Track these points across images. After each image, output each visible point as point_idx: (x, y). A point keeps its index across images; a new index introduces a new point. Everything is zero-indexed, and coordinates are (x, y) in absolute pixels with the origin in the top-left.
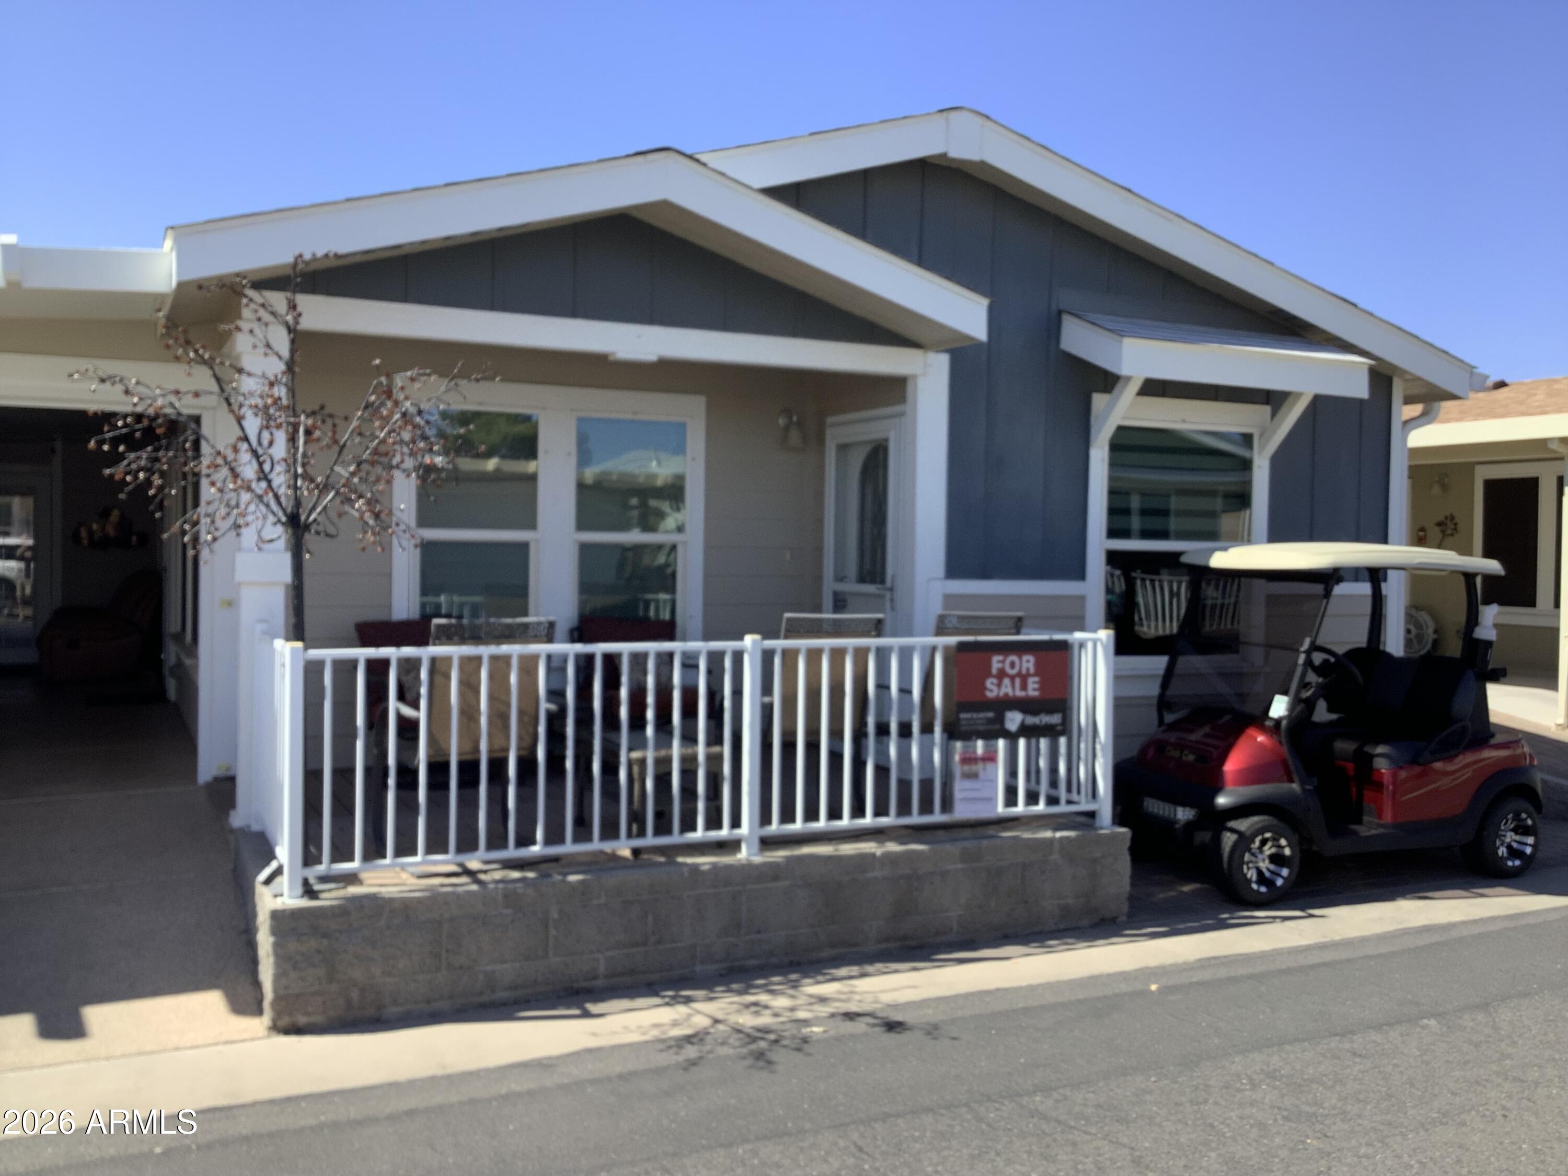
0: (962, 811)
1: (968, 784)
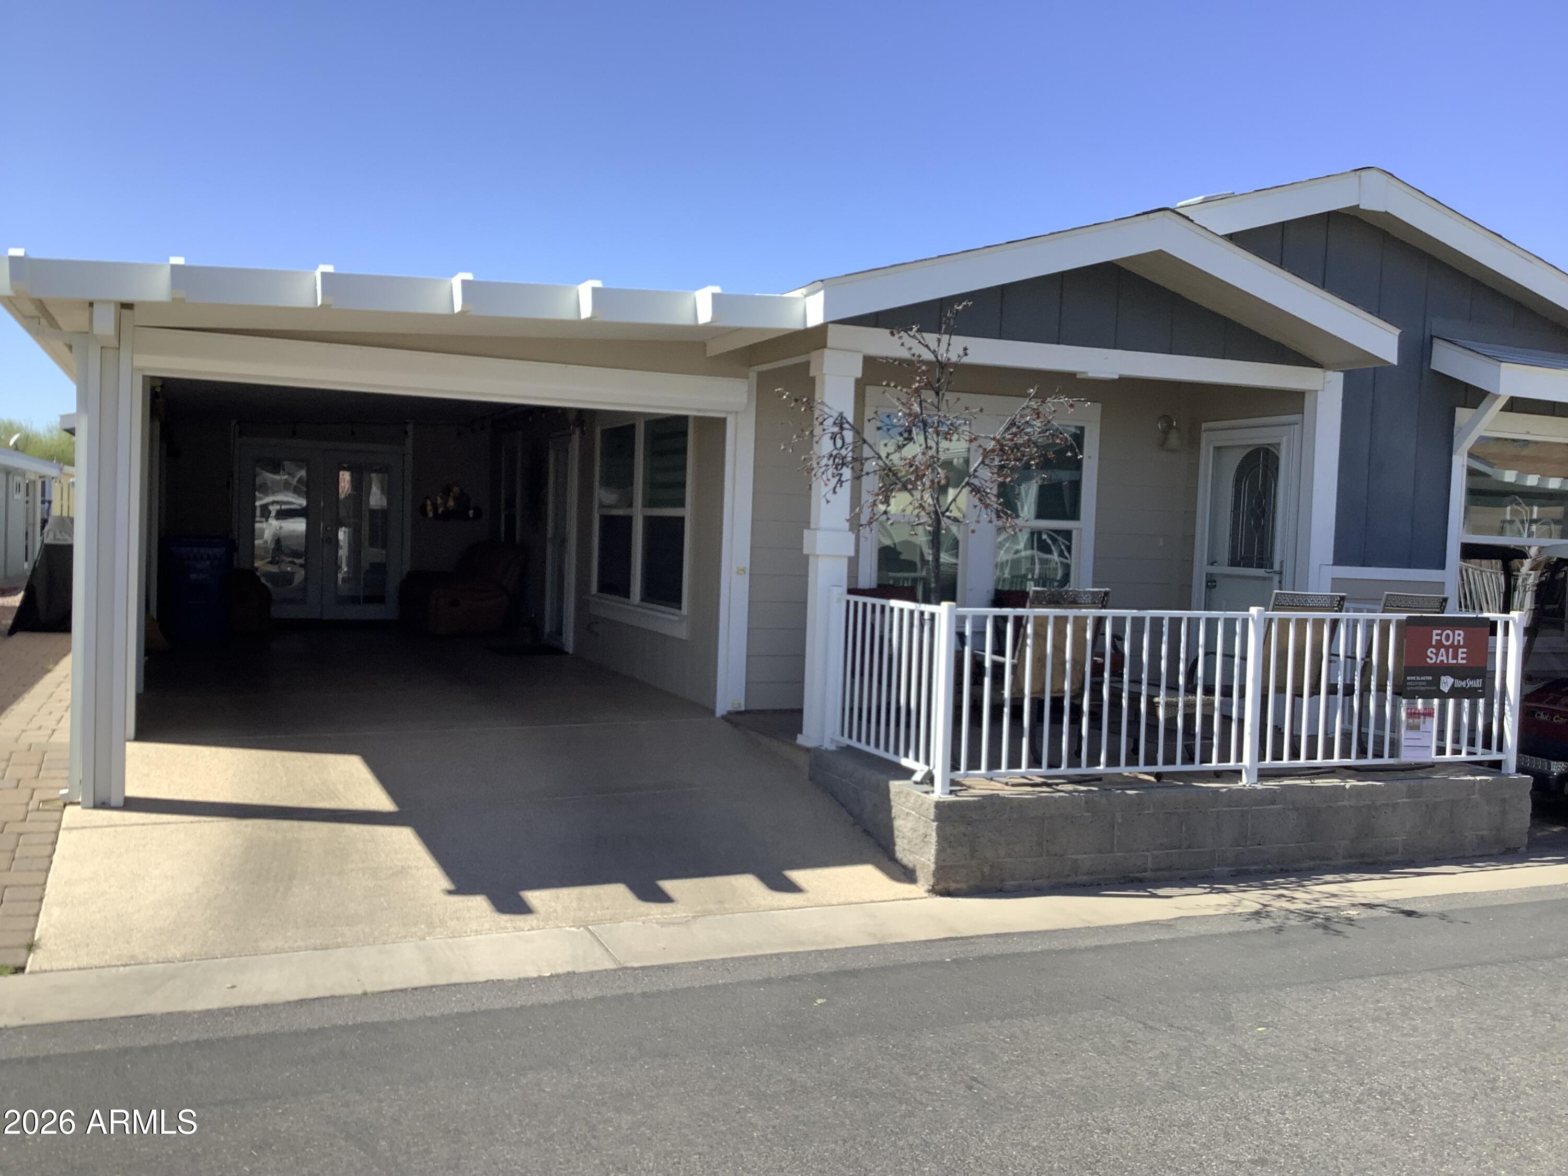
0: (1407, 756)
1: (1412, 734)
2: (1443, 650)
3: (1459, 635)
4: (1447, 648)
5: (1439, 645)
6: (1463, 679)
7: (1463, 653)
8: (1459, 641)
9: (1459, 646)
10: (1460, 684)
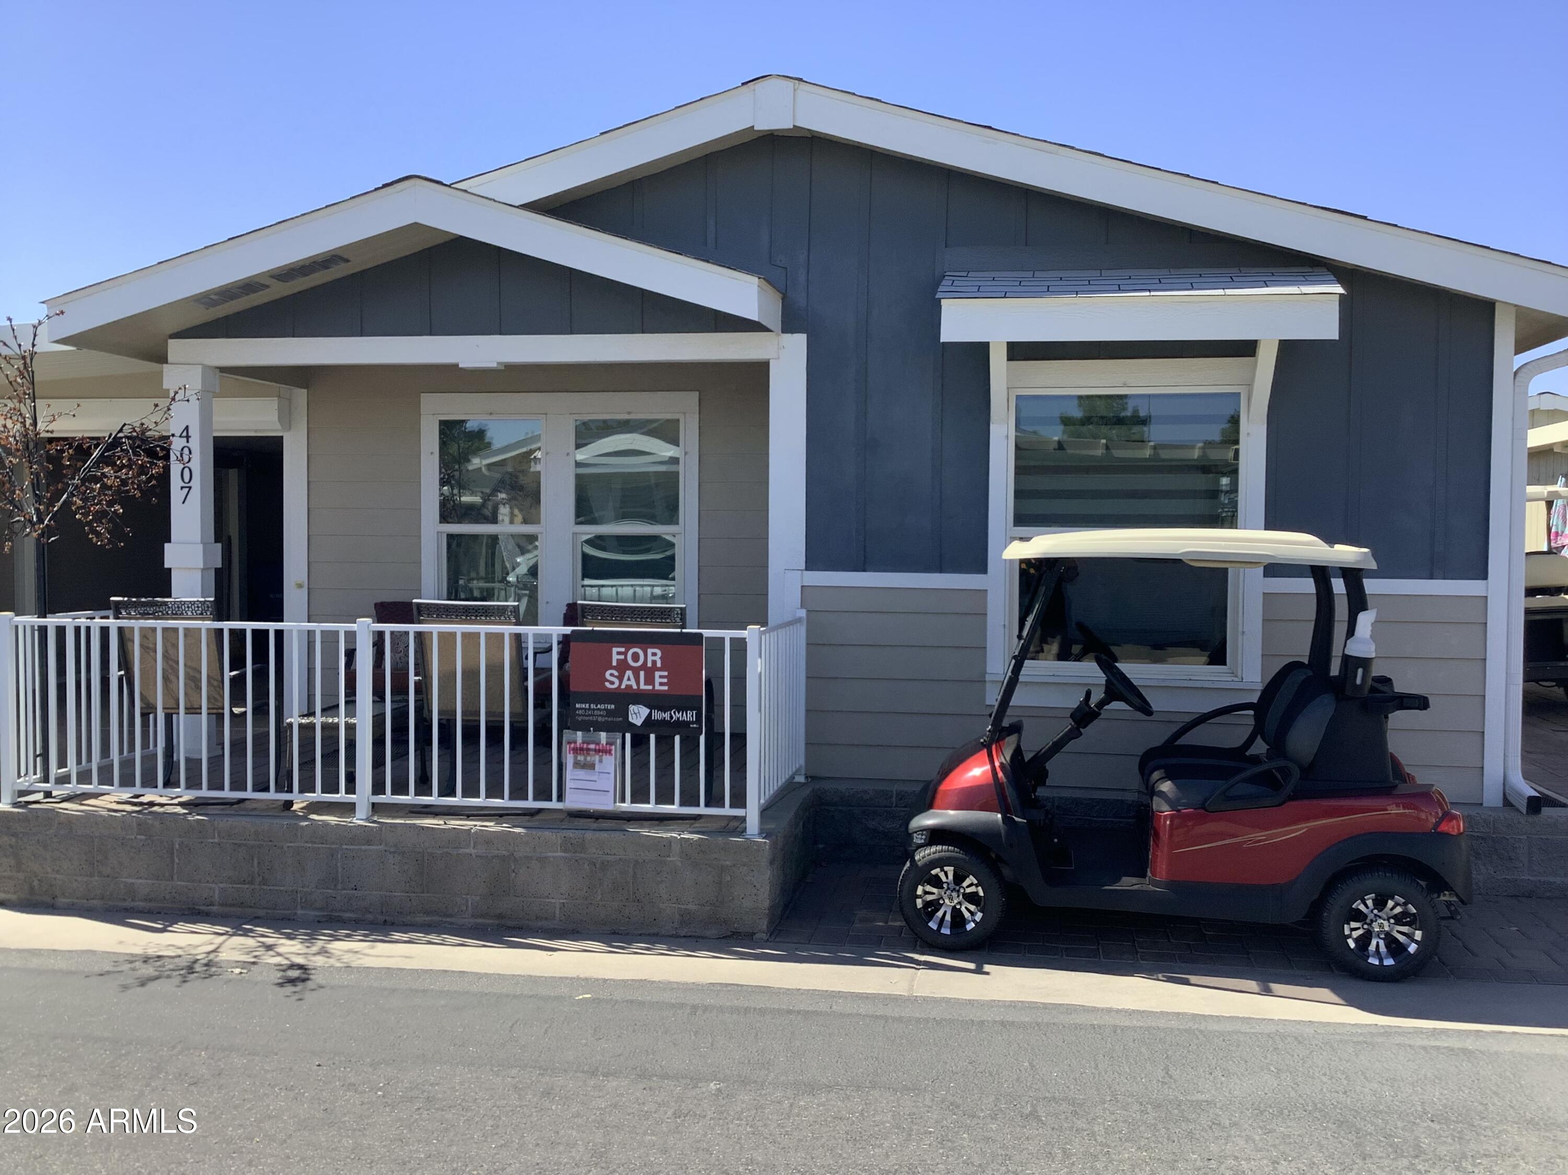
0: (574, 801)
1: (581, 774)
2: (629, 673)
3: (654, 654)
4: (636, 671)
5: (623, 667)
6: (664, 709)
7: (661, 677)
8: (654, 662)
9: (654, 667)
10: (658, 715)
